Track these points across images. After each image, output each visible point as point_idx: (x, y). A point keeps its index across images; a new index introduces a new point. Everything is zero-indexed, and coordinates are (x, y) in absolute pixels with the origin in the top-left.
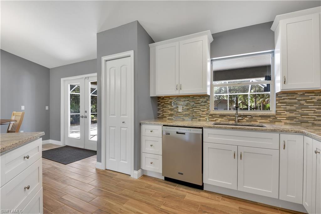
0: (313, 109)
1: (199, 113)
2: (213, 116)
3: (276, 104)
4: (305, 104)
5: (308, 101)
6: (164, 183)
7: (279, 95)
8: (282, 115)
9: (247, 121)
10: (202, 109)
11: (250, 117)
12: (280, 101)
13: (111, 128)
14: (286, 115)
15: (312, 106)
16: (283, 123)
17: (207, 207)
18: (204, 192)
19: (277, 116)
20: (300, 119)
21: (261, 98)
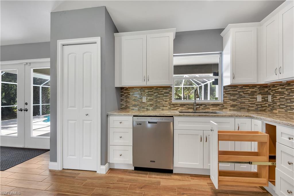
0: (248, 99)
1: (163, 103)
2: (175, 105)
3: (224, 95)
4: (243, 95)
5: (245, 92)
6: (135, 173)
7: (225, 88)
8: (227, 103)
9: (203, 109)
10: (165, 99)
11: (205, 105)
12: (227, 92)
13: (70, 122)
14: (230, 103)
15: (247, 96)
16: (229, 110)
17: (183, 189)
18: (174, 175)
19: (224, 104)
20: (239, 106)
21: (187, 90)
